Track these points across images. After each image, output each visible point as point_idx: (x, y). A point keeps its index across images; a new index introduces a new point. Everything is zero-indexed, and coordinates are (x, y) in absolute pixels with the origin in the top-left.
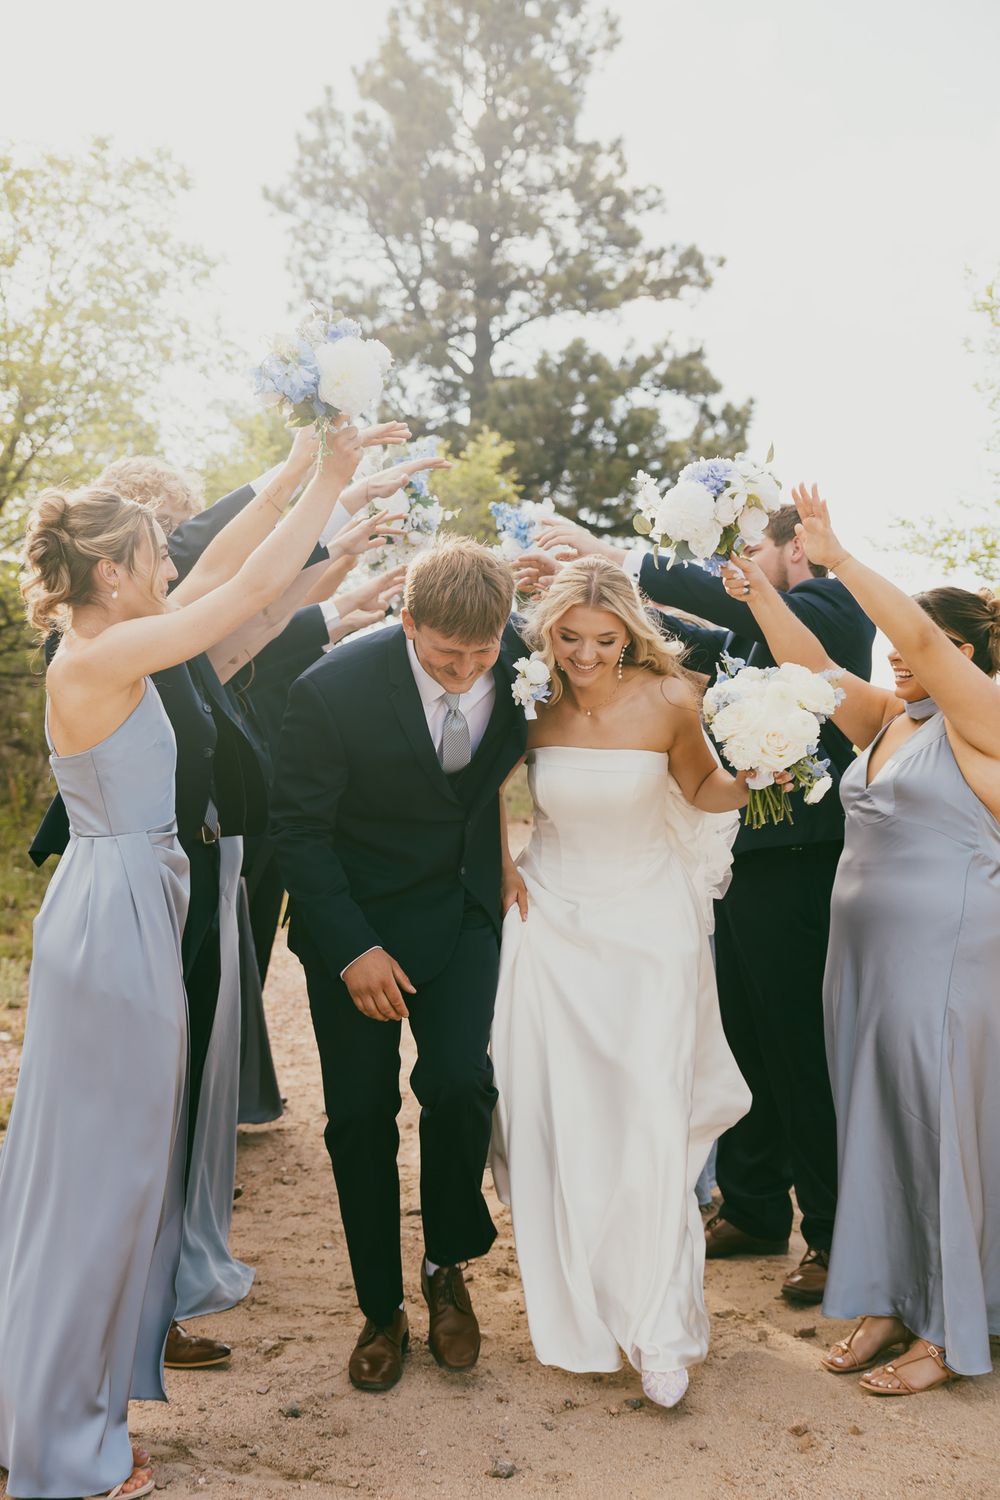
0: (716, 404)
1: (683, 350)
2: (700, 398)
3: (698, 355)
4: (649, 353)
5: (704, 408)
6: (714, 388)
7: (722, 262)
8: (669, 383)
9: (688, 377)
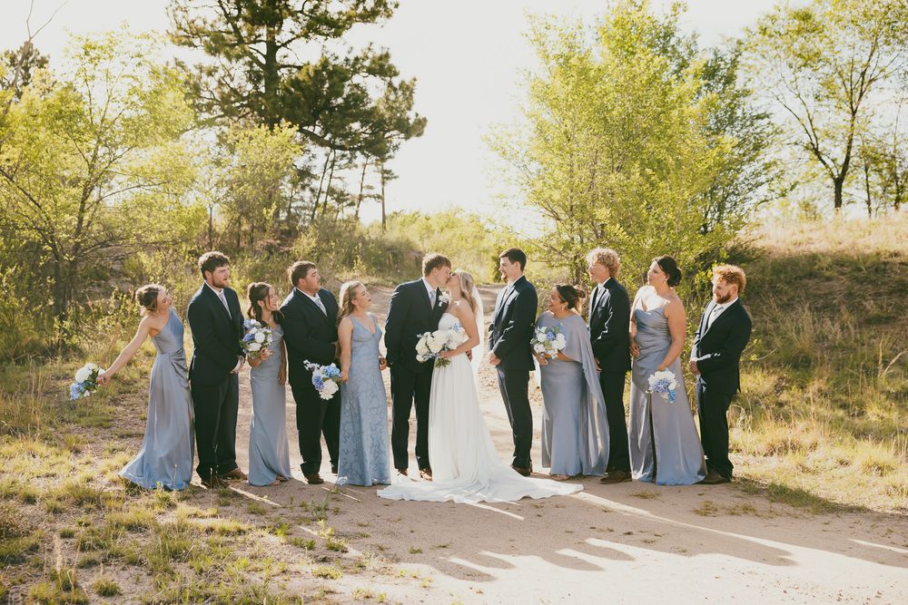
0: (396, 81)
1: (378, 53)
2: (388, 79)
3: (387, 56)
4: (360, 55)
5: (390, 84)
6: (396, 74)
7: (397, 6)
8: (371, 71)
9: (381, 68)
